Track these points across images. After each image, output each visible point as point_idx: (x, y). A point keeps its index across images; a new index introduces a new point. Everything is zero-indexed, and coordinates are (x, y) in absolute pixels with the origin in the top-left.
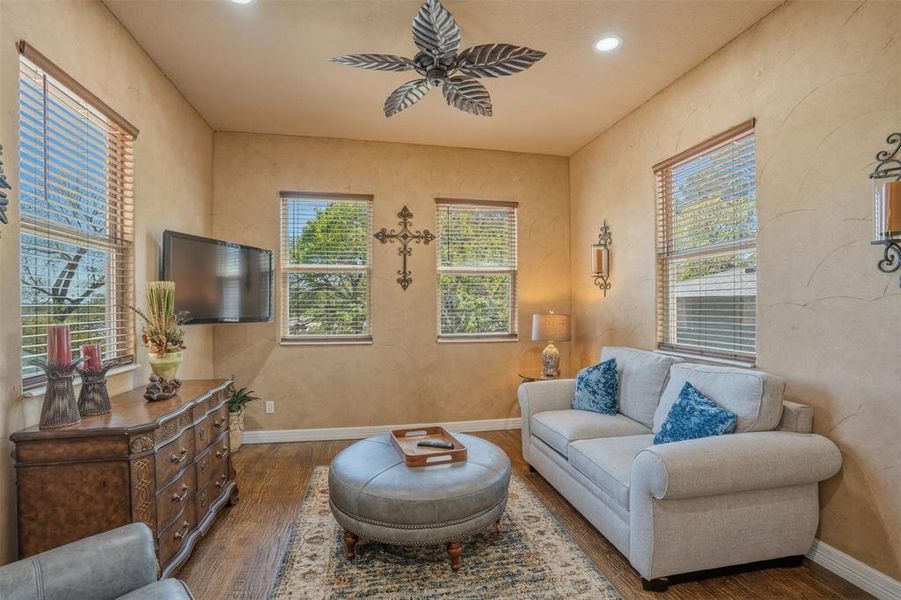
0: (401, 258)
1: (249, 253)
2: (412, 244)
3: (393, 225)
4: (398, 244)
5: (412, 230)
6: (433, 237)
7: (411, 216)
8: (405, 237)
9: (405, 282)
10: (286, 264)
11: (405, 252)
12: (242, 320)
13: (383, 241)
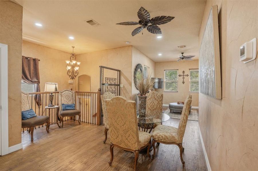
0: (183, 79)
1: (160, 79)
2: (185, 77)
3: (182, 74)
4: (182, 77)
5: (185, 74)
6: (189, 75)
7: (184, 72)
8: (184, 75)
9: (183, 83)
10: (165, 80)
11: (184, 78)
12: (158, 88)
13: (180, 76)
